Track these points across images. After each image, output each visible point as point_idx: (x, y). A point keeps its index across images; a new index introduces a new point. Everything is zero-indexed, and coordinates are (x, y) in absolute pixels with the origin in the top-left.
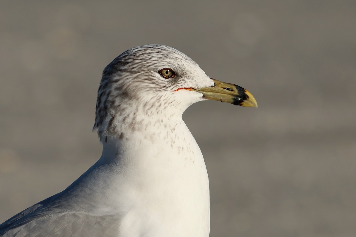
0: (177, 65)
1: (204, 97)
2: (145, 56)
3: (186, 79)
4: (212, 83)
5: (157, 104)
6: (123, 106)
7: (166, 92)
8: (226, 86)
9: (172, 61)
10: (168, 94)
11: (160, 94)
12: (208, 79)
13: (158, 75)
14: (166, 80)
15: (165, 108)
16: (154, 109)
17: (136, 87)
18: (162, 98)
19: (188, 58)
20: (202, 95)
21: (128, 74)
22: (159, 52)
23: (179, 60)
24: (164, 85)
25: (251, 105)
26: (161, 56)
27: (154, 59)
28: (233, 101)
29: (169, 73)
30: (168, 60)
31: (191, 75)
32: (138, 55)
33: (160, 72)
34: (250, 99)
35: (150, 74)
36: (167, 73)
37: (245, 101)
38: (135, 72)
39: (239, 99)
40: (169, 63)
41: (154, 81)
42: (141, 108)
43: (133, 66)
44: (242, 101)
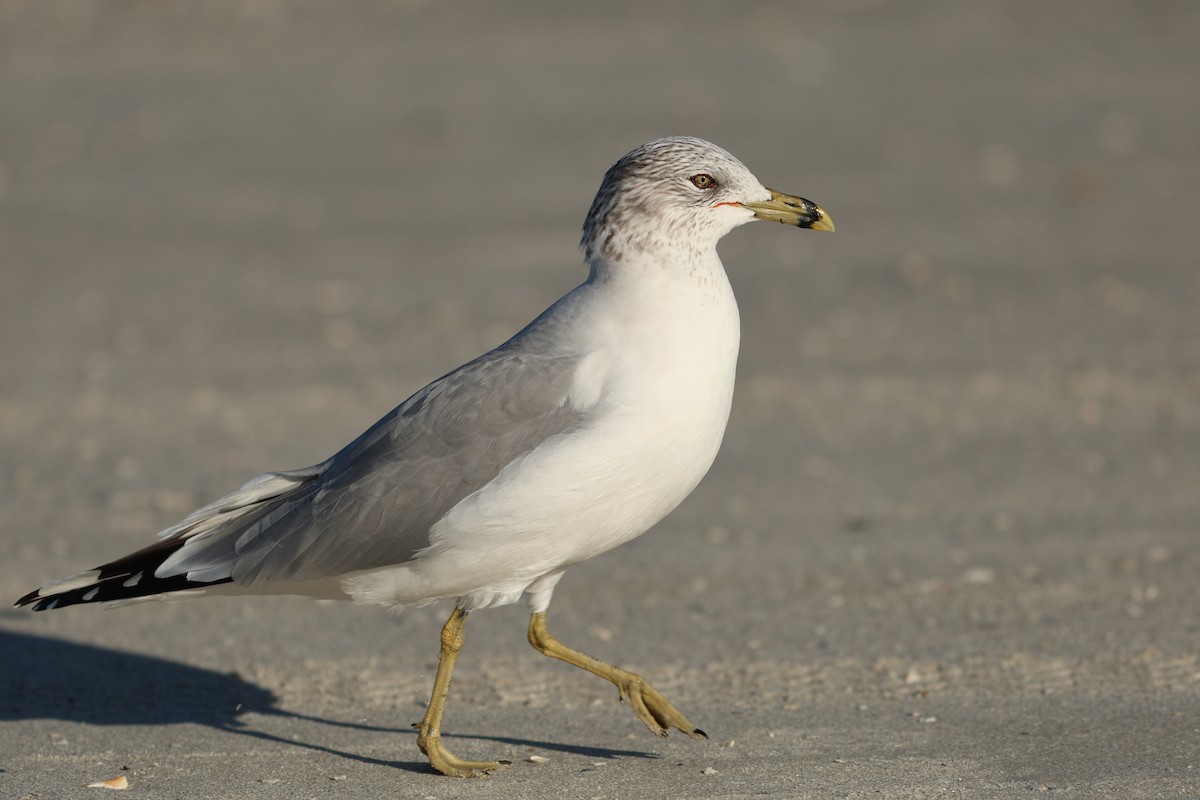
0: (718, 170)
1: (755, 215)
2: (671, 155)
3: (730, 190)
4: (768, 195)
5: (689, 224)
6: (633, 223)
7: (701, 209)
8: (790, 200)
9: (711, 163)
10: (704, 211)
11: (693, 210)
12: (762, 189)
13: (690, 184)
14: (702, 191)
15: (701, 229)
16: (684, 231)
17: (658, 200)
18: (697, 217)
19: (733, 158)
20: (753, 213)
21: (646, 181)
22: (691, 149)
23: (721, 162)
24: (698, 198)
25: (827, 229)
26: (694, 156)
27: (684, 160)
28: (798, 222)
29: (707, 180)
30: (705, 162)
31: (739, 183)
32: (660, 153)
33: (693, 179)
34: (824, 220)
35: (678, 181)
36: (703, 180)
37: (816, 222)
38: (656, 179)
39: (808, 219)
40: (707, 166)
41: (683, 192)
42: (665, 226)
43: (654, 171)
44: (811, 222)
